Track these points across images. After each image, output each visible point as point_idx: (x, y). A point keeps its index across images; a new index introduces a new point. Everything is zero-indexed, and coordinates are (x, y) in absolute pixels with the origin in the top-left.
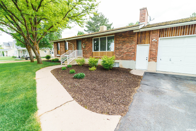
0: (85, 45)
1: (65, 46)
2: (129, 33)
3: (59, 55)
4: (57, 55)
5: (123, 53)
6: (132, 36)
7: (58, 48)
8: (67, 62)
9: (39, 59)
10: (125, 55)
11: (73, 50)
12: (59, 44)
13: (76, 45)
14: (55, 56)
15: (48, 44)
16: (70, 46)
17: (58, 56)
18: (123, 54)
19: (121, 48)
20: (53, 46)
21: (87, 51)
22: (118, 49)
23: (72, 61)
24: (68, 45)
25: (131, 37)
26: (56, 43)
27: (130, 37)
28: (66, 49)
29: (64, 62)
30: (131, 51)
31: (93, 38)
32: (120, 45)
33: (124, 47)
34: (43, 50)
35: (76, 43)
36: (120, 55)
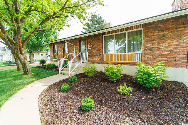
0: (91, 46)
1: (63, 48)
2: (173, 22)
3: (56, 59)
4: (54, 59)
5: (162, 55)
6: (180, 26)
7: (54, 51)
8: (68, 70)
9: (26, 67)
10: (166, 59)
11: (75, 53)
12: (56, 45)
13: (78, 46)
14: (51, 60)
15: (43, 46)
16: (70, 48)
17: (54, 61)
18: (162, 58)
19: (157, 47)
20: (49, 49)
21: (94, 53)
22: (150, 49)
23: (76, 68)
24: (68, 47)
25: (180, 28)
26: (52, 45)
27: (177, 28)
28: (64, 51)
29: (63, 70)
30: (180, 52)
31: (104, 36)
32: (154, 43)
33: (163, 45)
34: (38, 54)
35: (78, 43)
36: (155, 59)
